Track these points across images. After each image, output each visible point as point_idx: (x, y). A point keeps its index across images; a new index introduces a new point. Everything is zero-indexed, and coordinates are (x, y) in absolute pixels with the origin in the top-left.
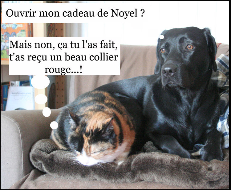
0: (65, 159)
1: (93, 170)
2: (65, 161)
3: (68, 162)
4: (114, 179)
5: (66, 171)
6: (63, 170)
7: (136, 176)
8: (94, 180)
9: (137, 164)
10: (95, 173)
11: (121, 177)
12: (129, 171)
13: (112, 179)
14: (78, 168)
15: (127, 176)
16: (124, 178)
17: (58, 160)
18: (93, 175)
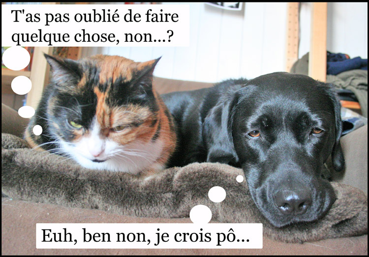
0: (38, 160)
1: (91, 186)
2: (37, 163)
3: (42, 167)
4: (137, 204)
5: (36, 182)
6: (30, 180)
7: (183, 203)
8: (92, 207)
9: (186, 176)
10: (95, 191)
11: (151, 202)
12: (170, 191)
13: (131, 205)
14: (60, 179)
15: (164, 200)
16: (157, 205)
17: (23, 161)
18: (92, 195)
